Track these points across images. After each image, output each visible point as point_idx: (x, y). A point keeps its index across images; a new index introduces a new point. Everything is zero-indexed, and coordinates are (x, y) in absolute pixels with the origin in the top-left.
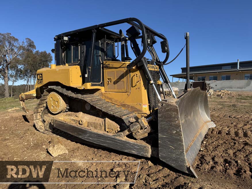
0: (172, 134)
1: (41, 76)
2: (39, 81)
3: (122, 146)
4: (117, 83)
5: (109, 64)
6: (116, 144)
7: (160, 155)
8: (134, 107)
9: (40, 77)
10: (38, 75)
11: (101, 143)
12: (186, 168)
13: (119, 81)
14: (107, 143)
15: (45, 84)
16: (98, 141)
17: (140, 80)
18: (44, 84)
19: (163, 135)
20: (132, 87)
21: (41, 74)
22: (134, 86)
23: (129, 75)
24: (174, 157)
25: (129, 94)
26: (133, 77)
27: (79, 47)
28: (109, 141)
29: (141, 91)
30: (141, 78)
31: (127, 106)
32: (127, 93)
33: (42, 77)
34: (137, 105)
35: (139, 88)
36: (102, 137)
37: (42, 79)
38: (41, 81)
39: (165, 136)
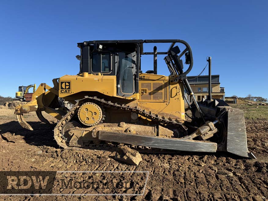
0: (238, 131)
1: (67, 84)
2: (64, 90)
3: (192, 147)
4: (153, 94)
5: (144, 76)
6: (186, 146)
7: (228, 148)
8: (172, 115)
9: (66, 86)
10: (62, 83)
11: (169, 147)
12: (247, 154)
13: (156, 93)
14: (175, 146)
15: (74, 93)
16: (165, 146)
17: (180, 92)
18: (72, 94)
19: (231, 133)
20: (171, 97)
21: (69, 83)
22: (174, 97)
23: (168, 87)
24: (239, 148)
25: (168, 103)
26: (172, 89)
27: (112, 56)
28: (177, 144)
29: (180, 101)
30: (181, 90)
31: (165, 114)
32: (165, 103)
33: (69, 85)
34: (176, 113)
35: (178, 99)
36: (170, 142)
37: (69, 88)
38: (67, 90)
39: (232, 134)
